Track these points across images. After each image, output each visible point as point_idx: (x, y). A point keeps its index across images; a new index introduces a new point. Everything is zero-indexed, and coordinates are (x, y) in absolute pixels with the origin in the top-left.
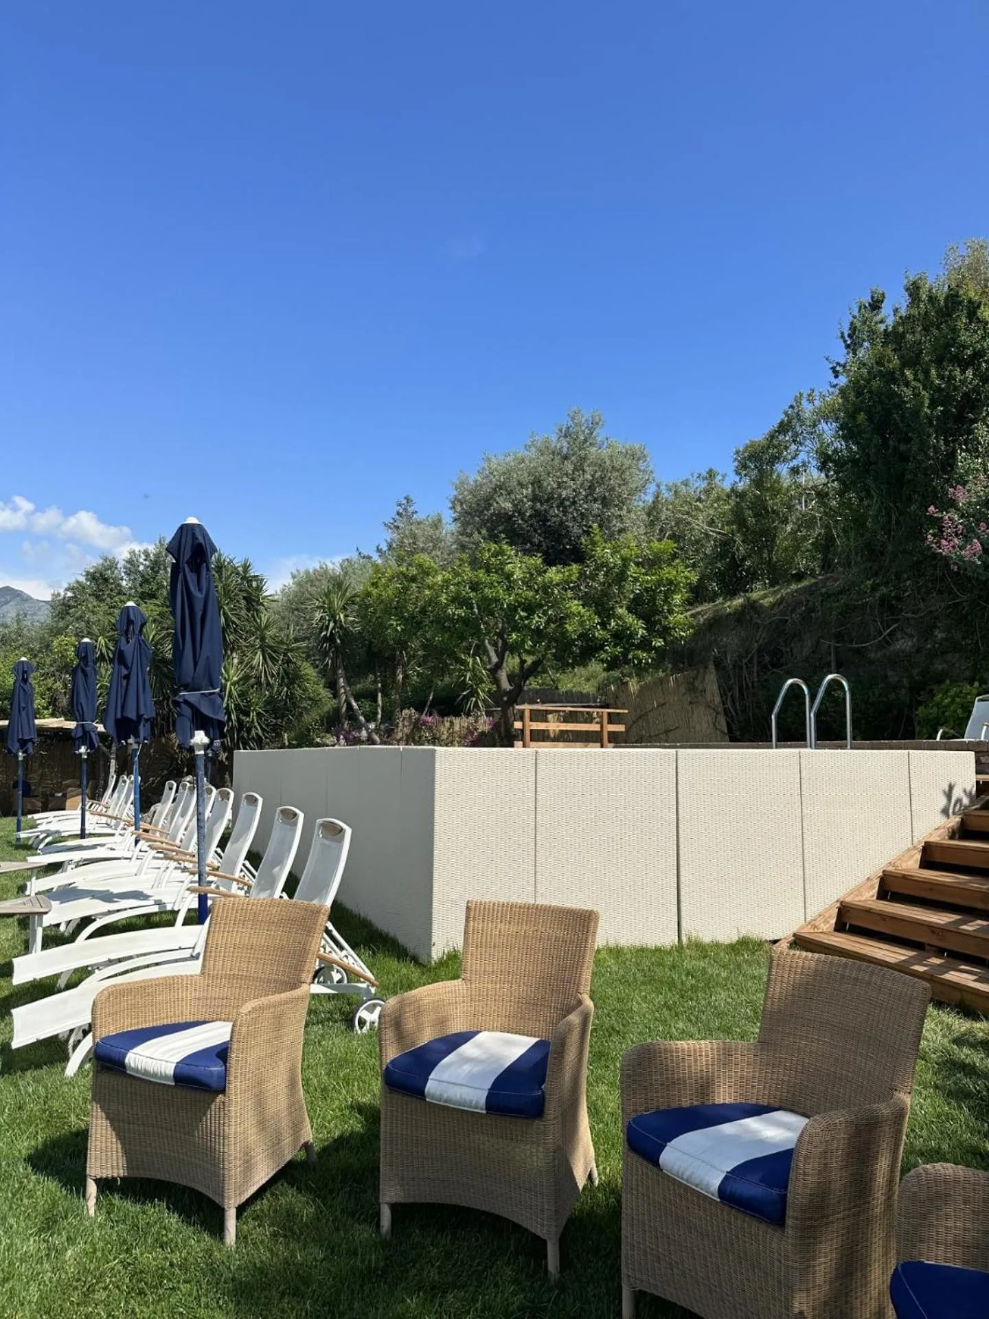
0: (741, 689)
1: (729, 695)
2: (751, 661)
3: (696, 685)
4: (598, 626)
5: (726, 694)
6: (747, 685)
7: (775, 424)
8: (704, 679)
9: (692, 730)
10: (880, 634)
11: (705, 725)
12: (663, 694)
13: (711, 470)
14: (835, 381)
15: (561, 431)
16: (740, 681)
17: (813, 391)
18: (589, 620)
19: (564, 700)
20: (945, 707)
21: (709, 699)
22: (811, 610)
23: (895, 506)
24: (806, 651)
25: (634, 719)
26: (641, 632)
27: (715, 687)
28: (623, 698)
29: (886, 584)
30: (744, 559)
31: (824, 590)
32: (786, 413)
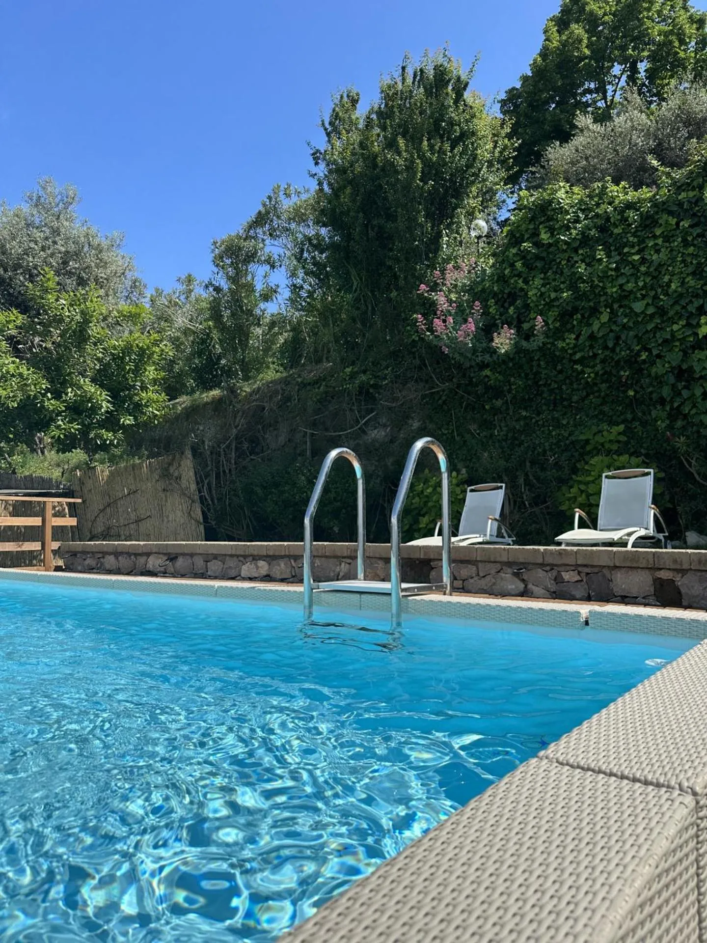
0: (218, 476)
1: (206, 482)
2: (228, 447)
3: (171, 471)
4: (49, 395)
5: (202, 481)
6: (224, 472)
7: (252, 215)
8: (180, 465)
9: (166, 520)
10: (358, 422)
11: (179, 513)
12: (135, 479)
13: (190, 276)
14: (315, 169)
15: (32, 200)
16: (218, 467)
17: (289, 186)
18: (35, 385)
19: (23, 486)
20: (427, 496)
21: (183, 486)
22: (289, 399)
23: (373, 294)
24: (282, 439)
25: (101, 507)
26: (104, 404)
27: (192, 473)
28: (89, 484)
29: (364, 372)
30: (219, 358)
31: (299, 380)
32: (264, 205)
